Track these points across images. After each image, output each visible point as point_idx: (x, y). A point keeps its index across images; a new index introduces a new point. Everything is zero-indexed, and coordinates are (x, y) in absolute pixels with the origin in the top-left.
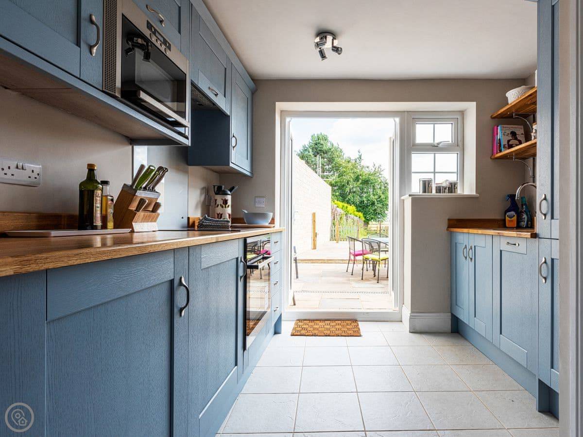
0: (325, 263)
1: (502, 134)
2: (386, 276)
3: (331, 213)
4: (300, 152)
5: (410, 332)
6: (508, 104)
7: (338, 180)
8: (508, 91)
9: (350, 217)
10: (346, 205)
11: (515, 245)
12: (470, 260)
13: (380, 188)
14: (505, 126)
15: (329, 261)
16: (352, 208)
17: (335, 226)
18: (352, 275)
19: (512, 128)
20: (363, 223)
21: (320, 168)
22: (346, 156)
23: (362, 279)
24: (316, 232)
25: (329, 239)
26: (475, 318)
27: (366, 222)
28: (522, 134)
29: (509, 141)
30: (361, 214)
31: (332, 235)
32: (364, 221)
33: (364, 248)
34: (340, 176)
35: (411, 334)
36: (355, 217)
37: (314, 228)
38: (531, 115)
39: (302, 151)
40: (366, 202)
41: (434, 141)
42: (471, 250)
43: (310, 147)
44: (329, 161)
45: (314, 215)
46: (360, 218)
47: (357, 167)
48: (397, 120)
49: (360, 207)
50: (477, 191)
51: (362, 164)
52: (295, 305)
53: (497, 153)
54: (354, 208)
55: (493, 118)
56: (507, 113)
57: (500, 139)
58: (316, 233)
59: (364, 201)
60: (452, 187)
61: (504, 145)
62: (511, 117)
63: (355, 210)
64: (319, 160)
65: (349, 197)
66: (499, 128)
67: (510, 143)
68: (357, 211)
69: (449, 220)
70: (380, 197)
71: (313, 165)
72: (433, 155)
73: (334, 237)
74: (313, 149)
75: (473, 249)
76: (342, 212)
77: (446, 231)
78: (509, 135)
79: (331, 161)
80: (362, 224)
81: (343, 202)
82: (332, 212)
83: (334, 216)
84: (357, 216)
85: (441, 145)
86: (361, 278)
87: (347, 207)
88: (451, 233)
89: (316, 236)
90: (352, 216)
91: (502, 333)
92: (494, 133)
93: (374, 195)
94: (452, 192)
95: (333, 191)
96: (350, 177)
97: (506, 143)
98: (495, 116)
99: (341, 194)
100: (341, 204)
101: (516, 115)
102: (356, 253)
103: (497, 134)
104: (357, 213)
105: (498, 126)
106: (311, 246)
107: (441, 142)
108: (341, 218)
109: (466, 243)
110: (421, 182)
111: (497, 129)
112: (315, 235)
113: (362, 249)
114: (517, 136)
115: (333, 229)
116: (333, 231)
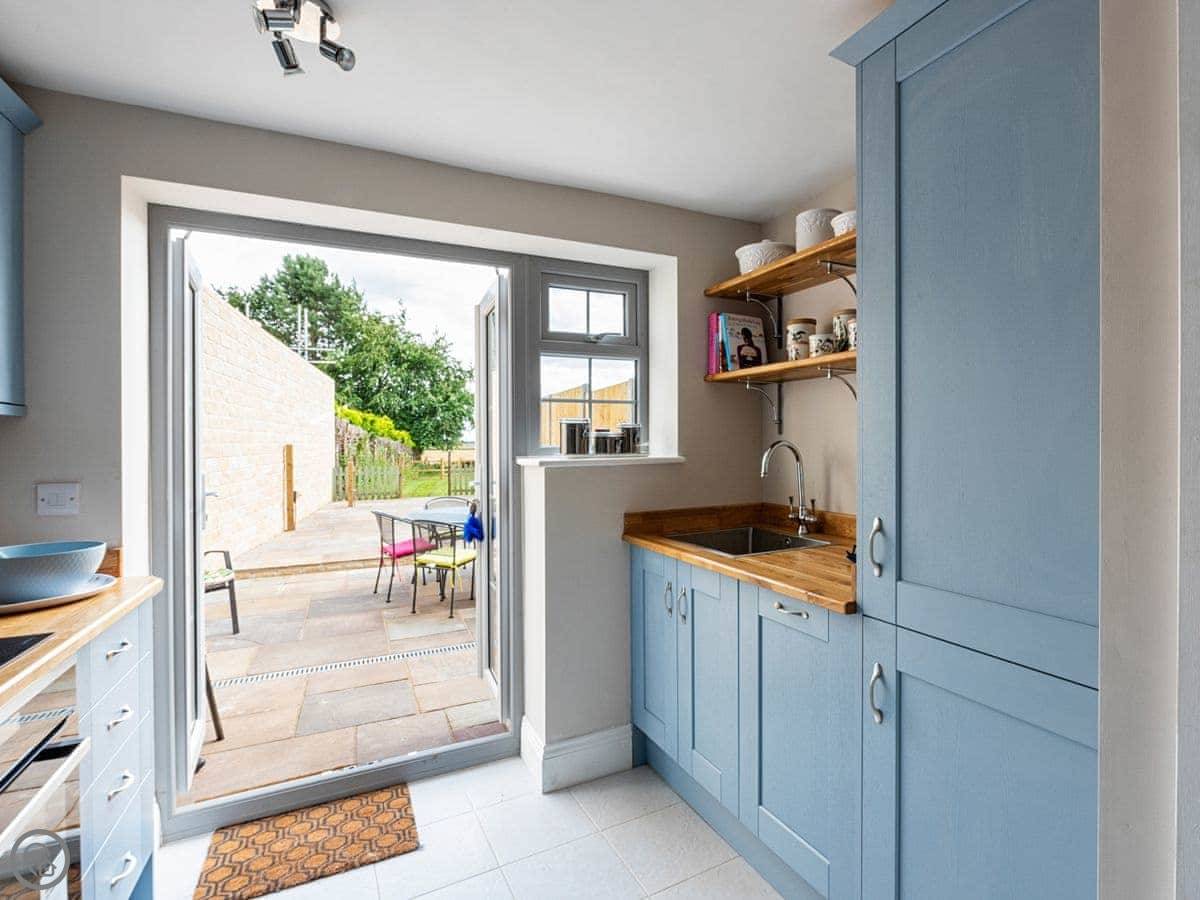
0: (318, 571)
1: (726, 331)
2: (469, 596)
3: (334, 438)
4: (252, 293)
5: (546, 793)
6: (739, 274)
7: (350, 358)
8: (740, 247)
9: (380, 442)
10: (371, 416)
11: (800, 614)
12: (680, 618)
13: (447, 380)
14: (732, 315)
15: (328, 566)
16: (384, 423)
17: (344, 467)
18: (388, 601)
19: (744, 320)
20: (411, 452)
21: (306, 331)
22: (371, 310)
23: (414, 612)
24: (295, 489)
25: (330, 498)
26: (694, 751)
27: (417, 451)
28: (761, 335)
29: (740, 348)
30: (404, 434)
31: (337, 487)
32: (414, 449)
33: (417, 536)
34: (358, 348)
35: (546, 797)
36: (392, 442)
37: (290, 482)
38: (772, 298)
39: (257, 288)
40: (415, 408)
41: (588, 330)
42: (683, 598)
43: (279, 281)
44: (331, 318)
45: (289, 449)
46: (403, 442)
47: (396, 332)
48: (505, 272)
49: (404, 419)
50: (681, 451)
51: (408, 327)
52: (220, 738)
53: (718, 372)
54: (391, 422)
55: (707, 295)
56: (736, 291)
57: (723, 343)
58: (295, 493)
59: (411, 408)
60: (628, 441)
61: (733, 356)
62: (742, 297)
63: (393, 426)
64: (302, 314)
65: (376, 399)
66: (720, 317)
67: (742, 353)
68: (396, 429)
69: (627, 516)
70: (447, 398)
71: (289, 323)
72: (587, 361)
73: (340, 493)
74: (286, 287)
75: (689, 595)
76: (363, 433)
77: (620, 541)
78: (740, 336)
79: (333, 317)
80: (406, 455)
81: (362, 410)
82: (337, 436)
83: (342, 446)
84: (396, 439)
85: (604, 339)
86: (411, 610)
87: (372, 422)
88: (632, 548)
89: (295, 500)
90: (386, 440)
91: (764, 802)
92: (710, 331)
93: (434, 393)
94: (628, 451)
95: (340, 384)
96: (380, 352)
97: (736, 353)
98: (711, 292)
99: (358, 389)
100: (358, 415)
101: (751, 296)
102: (398, 550)
103: (718, 331)
104: (396, 433)
105: (718, 315)
106: (280, 522)
107: (603, 335)
108: (359, 447)
109: (670, 577)
110: (564, 427)
111: (718, 320)
112: (293, 497)
113: (411, 538)
114: (753, 338)
115: (342, 474)
116: (341, 478)
